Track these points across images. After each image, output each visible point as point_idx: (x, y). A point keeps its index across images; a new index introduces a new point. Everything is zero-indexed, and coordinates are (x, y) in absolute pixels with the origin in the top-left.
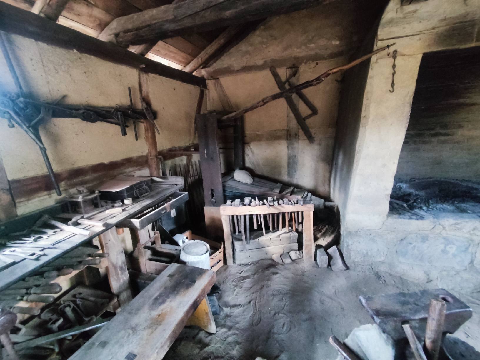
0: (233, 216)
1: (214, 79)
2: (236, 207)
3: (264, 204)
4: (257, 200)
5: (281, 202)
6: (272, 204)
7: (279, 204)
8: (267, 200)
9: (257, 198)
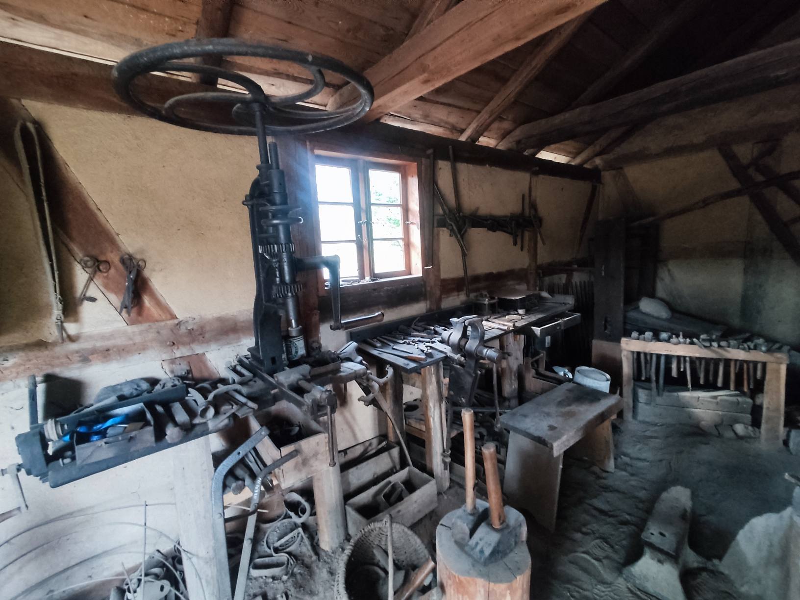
0: (639, 353)
1: (614, 169)
2: (646, 341)
3: (692, 343)
4: (681, 336)
5: (723, 343)
6: (707, 344)
7: (719, 346)
8: (698, 339)
9: (681, 333)
